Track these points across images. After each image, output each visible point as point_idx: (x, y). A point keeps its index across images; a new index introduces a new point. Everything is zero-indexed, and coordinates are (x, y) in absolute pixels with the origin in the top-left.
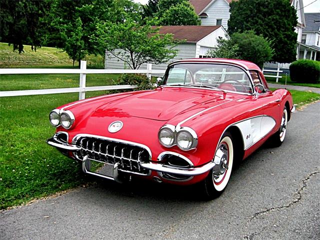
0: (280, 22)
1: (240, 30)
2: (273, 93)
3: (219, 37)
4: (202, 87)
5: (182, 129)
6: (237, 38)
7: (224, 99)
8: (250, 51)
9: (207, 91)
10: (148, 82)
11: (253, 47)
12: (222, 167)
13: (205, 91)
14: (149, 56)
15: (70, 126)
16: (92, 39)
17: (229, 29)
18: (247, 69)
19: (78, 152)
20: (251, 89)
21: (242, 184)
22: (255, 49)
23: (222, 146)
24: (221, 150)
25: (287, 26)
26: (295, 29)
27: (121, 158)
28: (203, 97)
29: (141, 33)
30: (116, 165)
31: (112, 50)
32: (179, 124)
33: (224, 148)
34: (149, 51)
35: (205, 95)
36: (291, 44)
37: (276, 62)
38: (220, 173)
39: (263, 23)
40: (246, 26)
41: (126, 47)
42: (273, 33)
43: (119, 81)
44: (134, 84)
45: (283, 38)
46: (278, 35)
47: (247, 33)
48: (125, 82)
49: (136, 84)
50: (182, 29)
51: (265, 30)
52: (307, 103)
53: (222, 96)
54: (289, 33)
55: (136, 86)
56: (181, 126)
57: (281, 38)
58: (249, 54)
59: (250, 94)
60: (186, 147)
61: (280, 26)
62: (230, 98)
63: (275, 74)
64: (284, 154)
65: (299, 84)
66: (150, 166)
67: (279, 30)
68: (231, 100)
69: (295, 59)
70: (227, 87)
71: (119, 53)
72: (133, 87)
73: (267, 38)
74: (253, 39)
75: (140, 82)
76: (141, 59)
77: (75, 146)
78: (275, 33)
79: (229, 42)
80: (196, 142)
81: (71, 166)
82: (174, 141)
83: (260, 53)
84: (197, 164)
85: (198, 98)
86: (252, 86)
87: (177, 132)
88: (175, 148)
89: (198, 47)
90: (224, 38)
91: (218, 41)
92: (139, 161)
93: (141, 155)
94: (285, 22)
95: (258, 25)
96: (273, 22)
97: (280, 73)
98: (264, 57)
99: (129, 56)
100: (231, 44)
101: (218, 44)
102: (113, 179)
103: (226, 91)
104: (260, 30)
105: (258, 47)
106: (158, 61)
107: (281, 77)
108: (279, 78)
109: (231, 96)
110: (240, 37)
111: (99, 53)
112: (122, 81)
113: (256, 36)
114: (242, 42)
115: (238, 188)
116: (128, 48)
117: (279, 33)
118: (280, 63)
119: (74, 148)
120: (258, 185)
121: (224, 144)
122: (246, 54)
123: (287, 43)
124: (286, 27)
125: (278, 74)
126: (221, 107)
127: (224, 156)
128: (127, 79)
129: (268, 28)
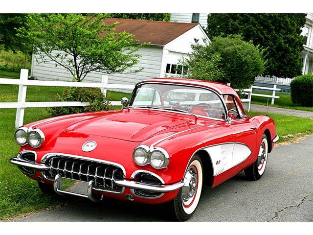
0: (280, 21)
1: (222, 34)
2: (250, 120)
3: (195, 39)
4: (172, 110)
5: (155, 149)
6: (218, 44)
7: (196, 124)
8: (235, 63)
9: (178, 115)
10: (102, 99)
11: (239, 57)
12: (191, 190)
13: (176, 115)
14: (99, 62)
15: (39, 145)
16: (20, 33)
17: (209, 27)
18: (221, 93)
19: (46, 172)
20: (224, 115)
21: (211, 212)
22: (241, 60)
23: (191, 169)
24: (191, 173)
25: (290, 27)
26: (302, 31)
27: (95, 176)
28: (174, 121)
29: (89, 30)
30: (90, 183)
31: (48, 50)
32: (152, 145)
33: (193, 172)
34: (101, 56)
35: (176, 119)
36: (294, 52)
37: (274, 76)
38: (189, 195)
39: (256, 22)
40: (232, 25)
41: (68, 48)
42: (269, 36)
43: (66, 95)
44: (85, 101)
45: (283, 44)
46: (276, 38)
47: (232, 37)
48: (75, 98)
49: (88, 101)
50: (143, 26)
51: (259, 32)
52: (308, 134)
53: (194, 120)
54: (292, 36)
55: (88, 104)
56: (154, 146)
57: (280, 44)
58: (233, 67)
59: (222, 120)
60: (158, 165)
61: (280, 27)
62: (202, 123)
63: (271, 93)
64: (261, 188)
65: (303, 108)
66: (124, 183)
67: (278, 32)
68: (203, 125)
69: (300, 73)
70: (199, 111)
71: (58, 56)
72: (83, 104)
73: (259, 45)
74: (238, 46)
75: (93, 99)
76: (88, 66)
77: (44, 165)
78: (272, 36)
79: (207, 49)
80: (168, 162)
81: (29, 190)
82: (147, 160)
83: (247, 65)
84: (167, 181)
85: (168, 122)
86: (226, 111)
87: (151, 151)
88: (149, 167)
89: (165, 51)
90: (201, 43)
91: (193, 47)
92: (113, 179)
93: (115, 173)
94: (287, 22)
95: (249, 24)
96: (270, 21)
97: (276, 91)
98: (253, 71)
99: (72, 61)
100: (210, 51)
101: (192, 51)
102: (87, 197)
103: (197, 116)
104: (251, 31)
105: (246, 58)
106: (111, 69)
107: (278, 97)
108: (275, 99)
109: (203, 121)
110: (223, 43)
111: (21, 50)
112: (69, 96)
113: (244, 42)
114: (225, 50)
115: (207, 214)
116: (70, 49)
117: (278, 36)
118: (279, 78)
119: (43, 167)
120: (227, 213)
121: (193, 167)
122: (229, 65)
123: (289, 50)
124: (287, 28)
125: (274, 93)
126: (192, 132)
127: (193, 179)
128: (77, 94)
129: (263, 29)
